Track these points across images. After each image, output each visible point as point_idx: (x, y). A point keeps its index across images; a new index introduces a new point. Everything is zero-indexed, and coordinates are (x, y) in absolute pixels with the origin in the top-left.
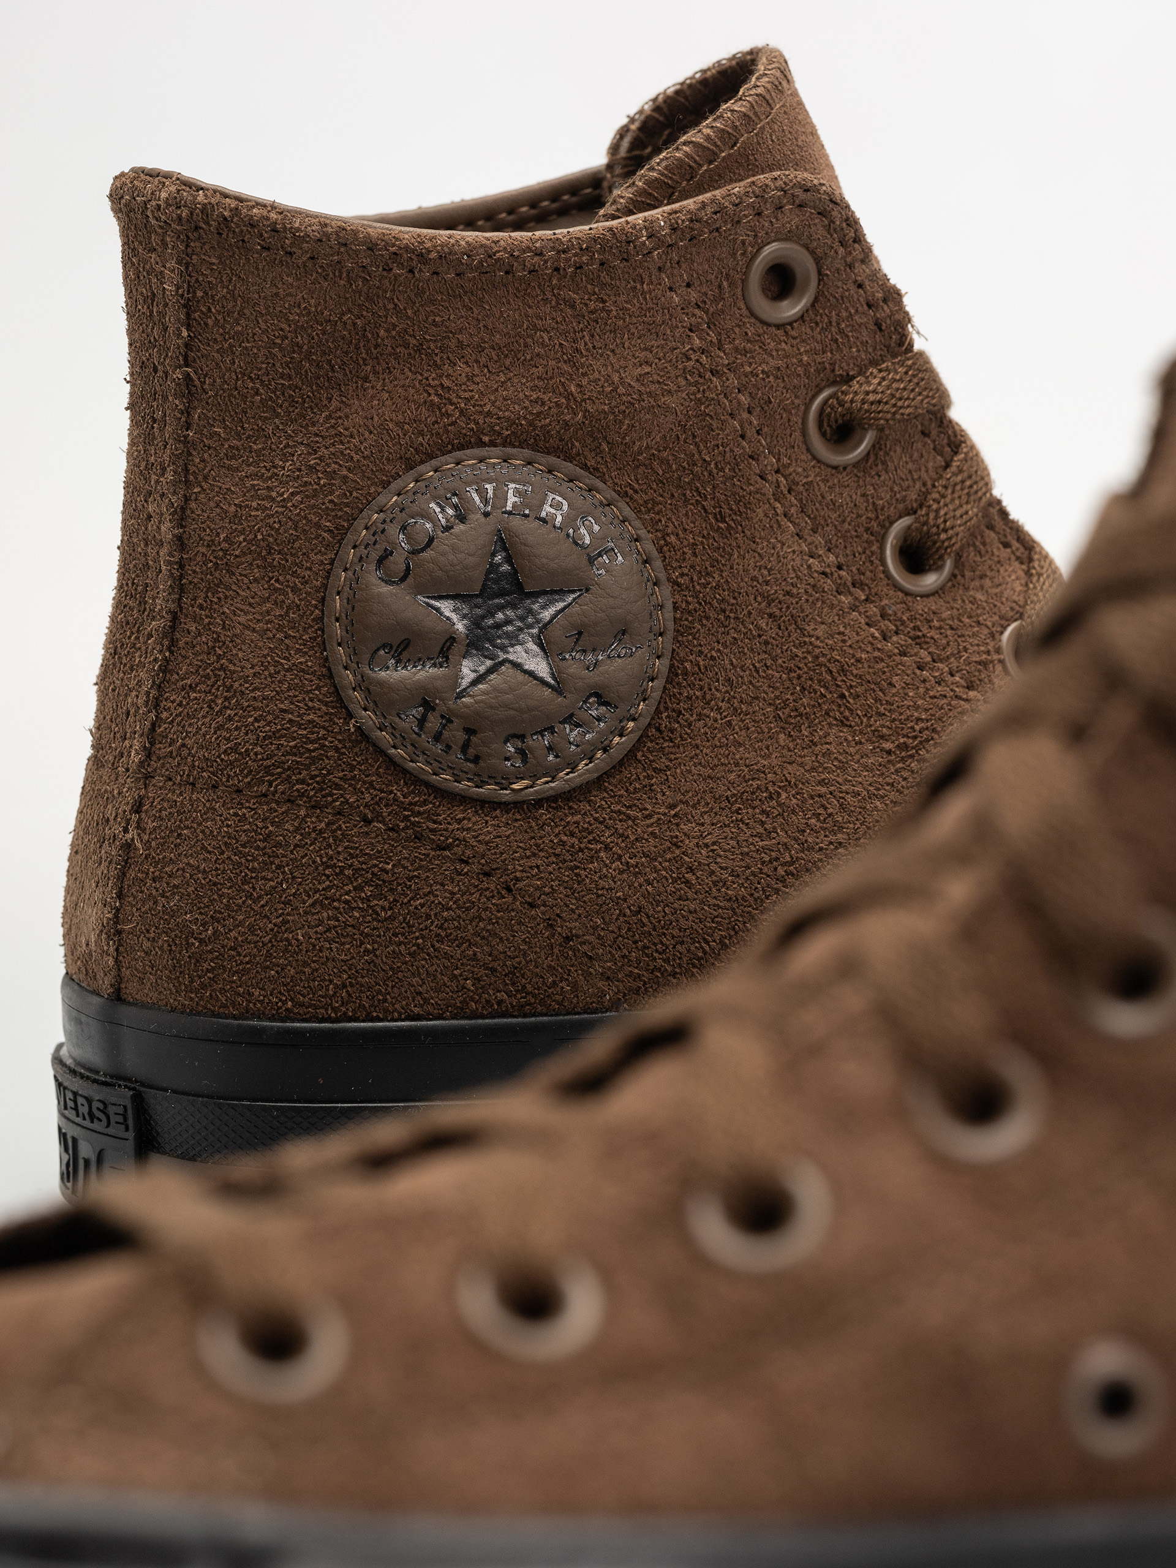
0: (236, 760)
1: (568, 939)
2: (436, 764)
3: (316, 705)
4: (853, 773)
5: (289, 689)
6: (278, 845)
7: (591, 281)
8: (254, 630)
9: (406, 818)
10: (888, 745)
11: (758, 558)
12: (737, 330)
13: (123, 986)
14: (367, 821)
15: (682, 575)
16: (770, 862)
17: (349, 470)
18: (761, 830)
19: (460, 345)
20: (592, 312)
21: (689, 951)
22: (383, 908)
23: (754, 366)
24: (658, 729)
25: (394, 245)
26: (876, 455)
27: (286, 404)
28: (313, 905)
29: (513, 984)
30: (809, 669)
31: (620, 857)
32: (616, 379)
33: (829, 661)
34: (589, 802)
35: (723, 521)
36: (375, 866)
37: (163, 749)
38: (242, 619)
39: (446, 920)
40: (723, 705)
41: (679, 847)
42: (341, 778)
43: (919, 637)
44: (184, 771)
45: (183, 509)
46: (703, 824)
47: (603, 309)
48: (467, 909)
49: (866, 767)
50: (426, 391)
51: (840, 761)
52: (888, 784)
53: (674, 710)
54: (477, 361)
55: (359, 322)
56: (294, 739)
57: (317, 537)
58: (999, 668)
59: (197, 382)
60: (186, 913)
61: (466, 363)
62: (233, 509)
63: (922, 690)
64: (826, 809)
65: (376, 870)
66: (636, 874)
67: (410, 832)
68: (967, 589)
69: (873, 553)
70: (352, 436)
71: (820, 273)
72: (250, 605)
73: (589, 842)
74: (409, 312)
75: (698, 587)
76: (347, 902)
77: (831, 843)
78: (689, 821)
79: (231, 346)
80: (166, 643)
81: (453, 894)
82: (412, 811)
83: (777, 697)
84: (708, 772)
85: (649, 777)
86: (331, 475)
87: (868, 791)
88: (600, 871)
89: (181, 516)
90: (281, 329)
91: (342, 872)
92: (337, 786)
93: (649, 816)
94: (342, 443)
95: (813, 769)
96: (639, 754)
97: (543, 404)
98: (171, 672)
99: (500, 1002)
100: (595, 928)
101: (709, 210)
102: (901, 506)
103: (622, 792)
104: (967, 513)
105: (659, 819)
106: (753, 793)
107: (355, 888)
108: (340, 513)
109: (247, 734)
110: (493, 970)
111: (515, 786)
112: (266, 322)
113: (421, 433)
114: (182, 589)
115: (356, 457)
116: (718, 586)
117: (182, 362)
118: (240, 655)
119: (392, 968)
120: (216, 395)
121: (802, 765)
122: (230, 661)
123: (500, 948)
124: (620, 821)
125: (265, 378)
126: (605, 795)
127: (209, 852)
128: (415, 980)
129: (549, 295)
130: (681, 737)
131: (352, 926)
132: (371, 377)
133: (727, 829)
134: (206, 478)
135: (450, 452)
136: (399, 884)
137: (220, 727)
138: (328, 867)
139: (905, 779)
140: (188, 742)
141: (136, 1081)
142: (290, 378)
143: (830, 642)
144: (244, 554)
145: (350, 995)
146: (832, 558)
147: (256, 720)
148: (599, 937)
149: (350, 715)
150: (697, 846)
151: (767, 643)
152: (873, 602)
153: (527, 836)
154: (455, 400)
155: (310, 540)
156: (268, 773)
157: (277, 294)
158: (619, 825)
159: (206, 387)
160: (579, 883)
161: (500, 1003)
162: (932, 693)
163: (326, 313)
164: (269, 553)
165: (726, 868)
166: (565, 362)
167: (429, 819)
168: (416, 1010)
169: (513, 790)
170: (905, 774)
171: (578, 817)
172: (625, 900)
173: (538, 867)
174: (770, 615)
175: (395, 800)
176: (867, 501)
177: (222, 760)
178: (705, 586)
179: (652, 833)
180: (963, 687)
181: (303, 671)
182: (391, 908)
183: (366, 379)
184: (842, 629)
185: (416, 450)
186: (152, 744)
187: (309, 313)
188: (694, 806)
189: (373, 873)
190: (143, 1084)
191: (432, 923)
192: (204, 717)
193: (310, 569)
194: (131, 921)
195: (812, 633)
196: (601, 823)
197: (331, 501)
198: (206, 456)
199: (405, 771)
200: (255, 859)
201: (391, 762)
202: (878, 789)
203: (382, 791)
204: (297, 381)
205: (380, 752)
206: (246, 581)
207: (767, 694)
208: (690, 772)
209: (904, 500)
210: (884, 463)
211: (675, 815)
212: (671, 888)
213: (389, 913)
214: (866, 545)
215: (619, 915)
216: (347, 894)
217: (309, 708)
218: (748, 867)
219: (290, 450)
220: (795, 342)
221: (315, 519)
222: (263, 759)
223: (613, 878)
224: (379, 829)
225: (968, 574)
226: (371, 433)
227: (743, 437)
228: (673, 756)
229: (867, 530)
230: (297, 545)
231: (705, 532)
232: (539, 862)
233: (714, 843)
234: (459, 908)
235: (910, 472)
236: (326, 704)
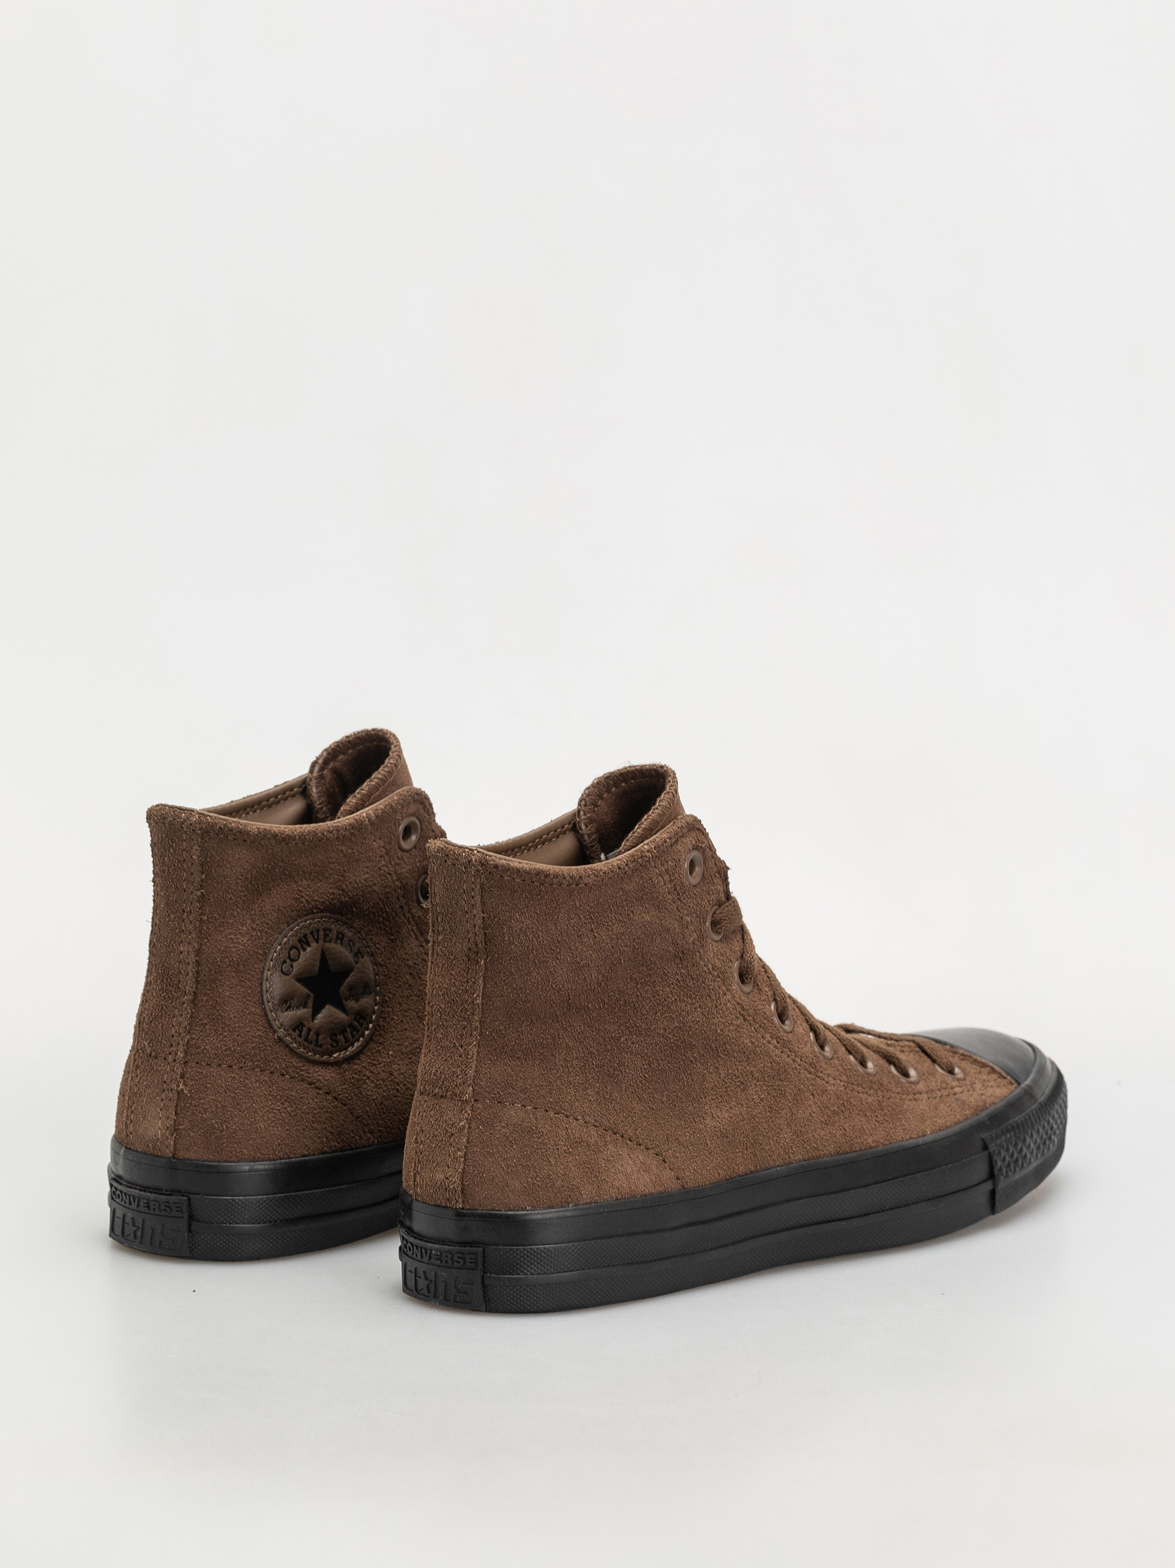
0: (229, 1053)
1: (357, 1118)
3: (261, 1028)
5: (249, 1022)
6: (250, 1088)
8: (233, 998)
9: (297, 1073)
11: (404, 950)
12: (395, 856)
13: (177, 1152)
14: (283, 1075)
17: (268, 928)
22: (292, 1111)
23: (401, 870)
24: (380, 1026)
25: (283, 834)
27: (242, 903)
28: (265, 1112)
29: (339, 1138)
31: (373, 1082)
32: (358, 881)
34: (359, 1059)
35: (393, 936)
36: (288, 1094)
37: (193, 1050)
38: (227, 994)
41: (392, 1075)
42: (272, 1058)
44: (205, 1060)
48: (323, 1108)
53: (384, 1018)
54: (310, 879)
55: (269, 867)
56: (253, 1043)
57: (257, 958)
60: (212, 1120)
61: (306, 880)
62: (222, 948)
66: (379, 1088)
67: (299, 1078)
70: (269, 914)
71: (421, 828)
72: (231, 988)
73: (362, 1076)
74: (286, 861)
75: (387, 965)
76: (279, 1110)
78: (394, 1064)
79: (221, 880)
81: (317, 1103)
82: (299, 1069)
83: (416, 1008)
84: (397, 1042)
85: (378, 1047)
86: (261, 932)
88: (367, 1088)
89: (198, 952)
90: (241, 872)
91: (275, 1097)
92: (271, 1062)
93: (381, 1063)
94: (265, 917)
96: (374, 1038)
97: (334, 894)
99: (335, 1146)
101: (388, 808)
103: (370, 1054)
105: (384, 1064)
107: (281, 1104)
108: (265, 947)
109: (234, 1042)
110: (332, 1133)
111: (334, 1055)
112: (235, 870)
113: (292, 911)
115: (270, 923)
118: (227, 1009)
119: (296, 1136)
120: (214, 901)
122: (223, 1012)
123: (335, 1124)
124: (371, 1066)
125: (234, 893)
126: (365, 1055)
127: (221, 1093)
128: (305, 1140)
129: (334, 849)
130: (387, 1028)
131: (281, 1120)
132: (272, 889)
134: (209, 936)
135: (303, 917)
136: (297, 1101)
137: (221, 1040)
138: (270, 1096)
140: (206, 1047)
141: (185, 1193)
142: (243, 892)
144: (227, 967)
145: (281, 1149)
147: (237, 1036)
148: (369, 1116)
150: (399, 1074)
151: (410, 986)
153: (341, 1076)
154: (303, 896)
155: (254, 959)
156: (243, 1058)
157: (240, 858)
158: (371, 1068)
159: (210, 898)
160: (360, 1094)
163: (257, 864)
164: (238, 966)
166: (341, 876)
168: (306, 1153)
169: (334, 1057)
171: (357, 1066)
172: (376, 1099)
173: (346, 1089)
177: (223, 1054)
178: (390, 964)
179: (383, 1070)
181: (254, 1014)
182: (295, 1111)
183: (270, 890)
185: (291, 918)
186: (188, 1048)
187: (251, 865)
188: (395, 1057)
189: (287, 1097)
191: (310, 1115)
192: (213, 1036)
193: (255, 971)
194: (183, 1125)
196: (364, 1068)
197: (260, 943)
198: (210, 926)
199: (296, 1053)
203: (288, 1062)
204: (246, 893)
205: (287, 1046)
206: (228, 978)
208: (391, 1043)
212: (391, 1093)
213: (294, 1113)
216: (278, 1106)
217: (258, 1030)
219: (244, 922)
221: (256, 950)
222: (241, 1052)
223: (371, 1091)
224: (288, 1078)
228: (386, 1037)
232: (346, 1087)
236: (264, 1027)
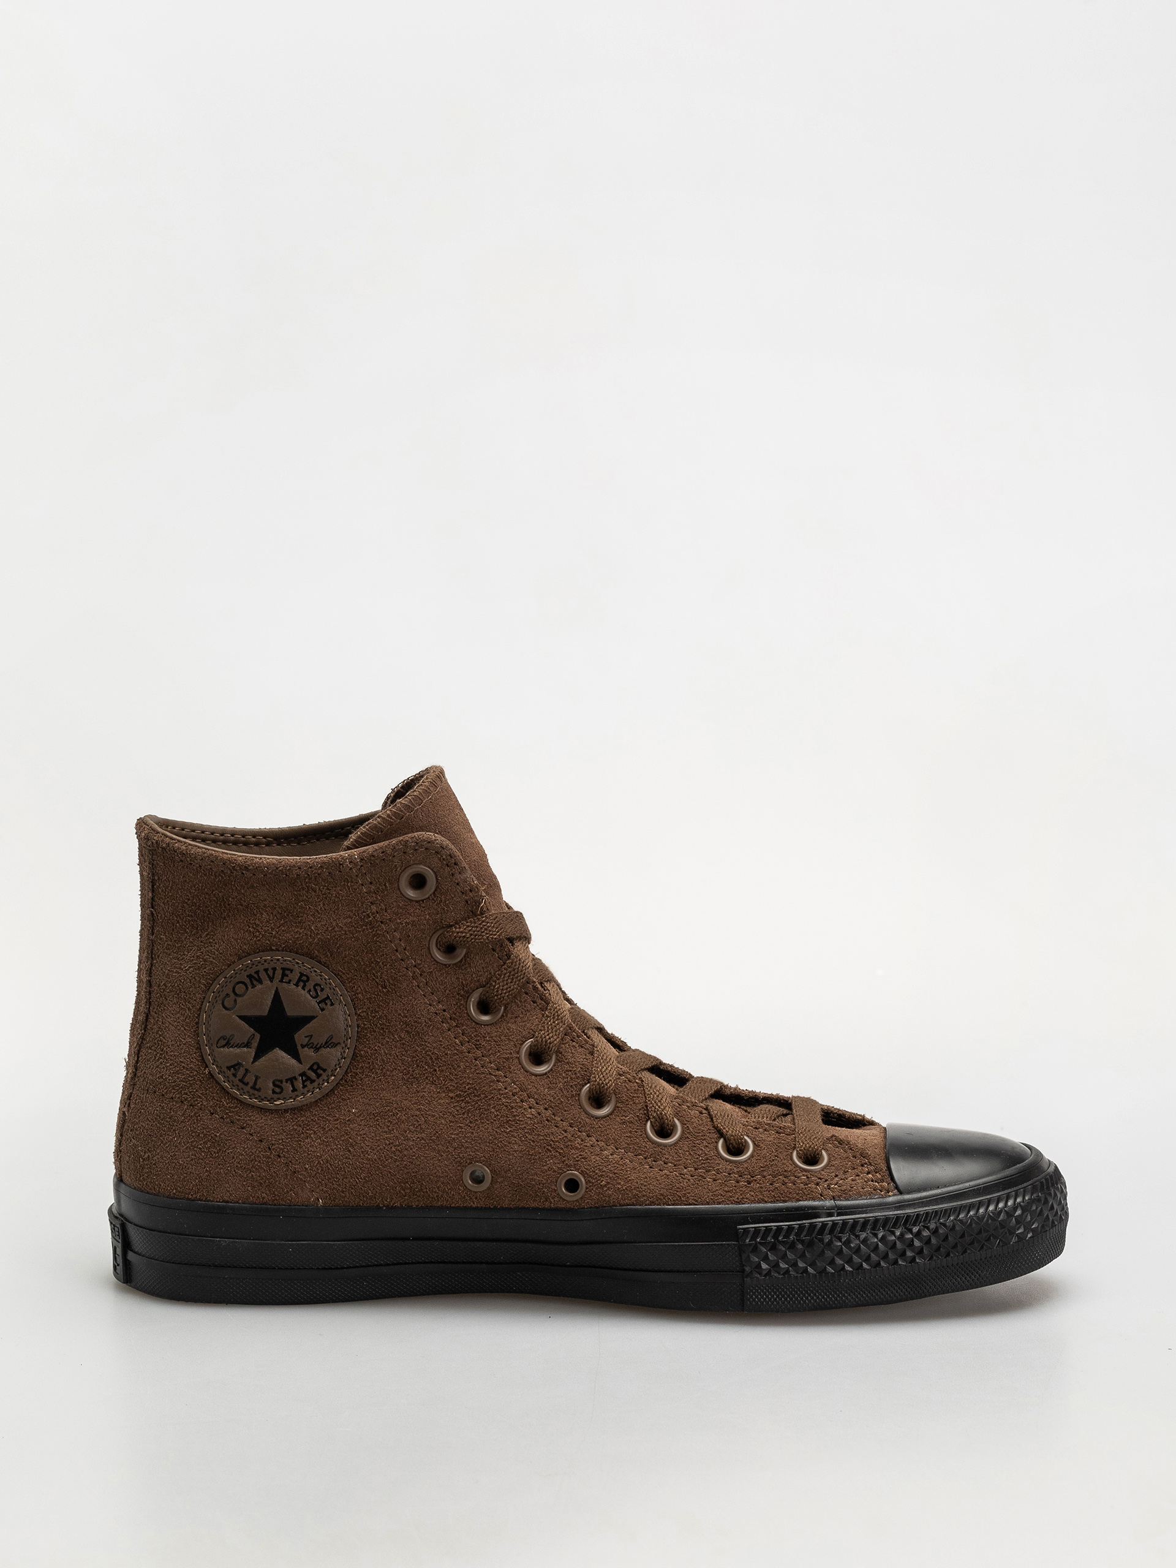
0: (162, 1082)
1: (294, 1172)
2: (242, 1091)
3: (194, 1060)
4: (434, 1106)
5: (184, 1053)
6: (175, 1121)
7: (324, 880)
8: (173, 1025)
9: (227, 1114)
10: (451, 1095)
11: (402, 1005)
12: (395, 904)
14: (211, 1114)
15: (363, 1012)
16: (389, 1144)
17: (213, 958)
18: (387, 1130)
19: (265, 906)
20: (324, 894)
21: (350, 1182)
22: (215, 1152)
23: (402, 920)
24: (346, 1081)
26: (465, 960)
27: (190, 927)
28: (187, 1148)
30: (423, 1057)
31: (320, 1138)
32: (334, 924)
33: (432, 1054)
34: (309, 1112)
35: (385, 988)
36: (213, 1133)
37: (139, 1073)
38: (169, 1020)
39: (241, 1160)
40: (379, 1072)
41: (348, 1135)
42: (201, 1094)
43: (477, 1045)
44: (144, 1084)
45: (151, 969)
46: (361, 1125)
47: (329, 893)
48: (251, 1156)
49: (440, 1104)
50: (248, 925)
51: (429, 1101)
52: (449, 1112)
53: (354, 1073)
54: (272, 913)
55: (220, 894)
56: (184, 1075)
57: (199, 987)
58: (516, 1061)
59: (155, 915)
61: (267, 914)
62: (167, 971)
63: (473, 1070)
64: (418, 1122)
65: (213, 1135)
66: (327, 1146)
67: (228, 1120)
68: (508, 1023)
69: (461, 1004)
70: (216, 943)
71: (437, 879)
72: (172, 1014)
73: (307, 1130)
74: (243, 891)
75: (370, 1018)
76: (200, 1148)
77: (419, 1138)
78: (354, 1123)
79: (168, 901)
80: (143, 1026)
81: (245, 1148)
82: (230, 1110)
83: (405, 1069)
84: (367, 1101)
85: (340, 1102)
86: (205, 960)
87: (439, 1115)
88: (311, 1143)
89: (150, 972)
90: (188, 896)
91: (199, 1135)
92: (200, 1097)
93: (337, 1120)
94: (211, 946)
95: (416, 1103)
96: (336, 1092)
97: (300, 934)
98: (145, 1039)
100: (306, 1169)
101: (379, 852)
102: (477, 984)
103: (326, 1108)
104: (510, 987)
105: (341, 1122)
106: (386, 1112)
107: (204, 1143)
108: (209, 977)
109: (167, 1071)
110: (261, 1184)
111: (275, 1103)
112: (181, 892)
113: (245, 944)
114: (150, 1003)
115: (216, 953)
116: (381, 1017)
117: (150, 906)
118: (167, 1036)
119: (217, 1179)
120: (163, 921)
121: (411, 1101)
122: (164, 1038)
123: (264, 1174)
124: (323, 1121)
125: (181, 916)
126: (318, 1109)
128: (227, 1186)
129: (304, 886)
130: (356, 1084)
131: (202, 1159)
132: (226, 918)
133: (371, 1128)
134: (158, 956)
135: (258, 953)
136: (222, 1142)
137: (157, 1067)
138: (193, 1132)
139: (457, 1111)
140: (146, 1071)
141: (124, 1218)
142: (192, 916)
143: (435, 1045)
144: (171, 991)
146: (440, 1006)
147: (171, 1065)
148: (308, 1173)
149: (207, 1066)
150: (357, 1135)
151: (404, 1044)
152: (459, 1027)
153: (279, 1125)
154: (260, 930)
155: (196, 988)
156: (174, 1089)
157: (186, 881)
158: (322, 1123)
159: (159, 917)
160: (300, 1148)
161: (263, 1198)
162: (477, 1072)
163: (206, 890)
164: (180, 992)
165: (369, 1146)
166: (311, 915)
167: (237, 1114)
169: (275, 1104)
170: (458, 1108)
171: (303, 1119)
172: (321, 1157)
173: (282, 1139)
174: (407, 1031)
175: (223, 1105)
176: (459, 981)
177: (158, 1081)
178: (374, 1017)
179: (337, 1128)
180: (494, 1069)
181: (190, 1045)
182: (218, 1153)
183: (224, 919)
184: (441, 1039)
185: (243, 951)
186: (136, 1070)
187: (199, 889)
188: (358, 1117)
189: (212, 1137)
190: (127, 1220)
191: (235, 1161)
193: (195, 1000)
195: (426, 1040)
196: (314, 1121)
197: (205, 972)
198: (159, 947)
199: (228, 1093)
200: (165, 1126)
201: (222, 1088)
202: (444, 1115)
203: (218, 1101)
204: (195, 918)
206: (171, 1003)
207: (400, 1067)
208: (358, 1101)
209: (478, 981)
210: (469, 964)
211: (348, 1120)
212: (342, 1153)
213: (217, 1155)
214: (457, 1001)
215: (318, 1163)
216: (200, 1145)
217: (192, 1062)
218: (378, 1146)
219: (191, 948)
220: (423, 909)
222: (172, 1082)
223: (316, 1147)
224: (216, 1117)
225: (509, 1015)
226: (224, 942)
227: (397, 951)
228: (351, 1093)
229: (458, 994)
230: (191, 990)
231: (376, 993)
232: (283, 1137)
233: (364, 1134)
234: (247, 1155)
235: (483, 968)
236: (198, 1061)
